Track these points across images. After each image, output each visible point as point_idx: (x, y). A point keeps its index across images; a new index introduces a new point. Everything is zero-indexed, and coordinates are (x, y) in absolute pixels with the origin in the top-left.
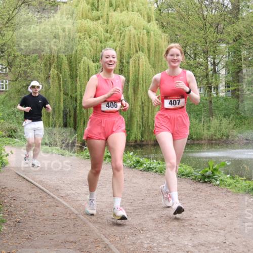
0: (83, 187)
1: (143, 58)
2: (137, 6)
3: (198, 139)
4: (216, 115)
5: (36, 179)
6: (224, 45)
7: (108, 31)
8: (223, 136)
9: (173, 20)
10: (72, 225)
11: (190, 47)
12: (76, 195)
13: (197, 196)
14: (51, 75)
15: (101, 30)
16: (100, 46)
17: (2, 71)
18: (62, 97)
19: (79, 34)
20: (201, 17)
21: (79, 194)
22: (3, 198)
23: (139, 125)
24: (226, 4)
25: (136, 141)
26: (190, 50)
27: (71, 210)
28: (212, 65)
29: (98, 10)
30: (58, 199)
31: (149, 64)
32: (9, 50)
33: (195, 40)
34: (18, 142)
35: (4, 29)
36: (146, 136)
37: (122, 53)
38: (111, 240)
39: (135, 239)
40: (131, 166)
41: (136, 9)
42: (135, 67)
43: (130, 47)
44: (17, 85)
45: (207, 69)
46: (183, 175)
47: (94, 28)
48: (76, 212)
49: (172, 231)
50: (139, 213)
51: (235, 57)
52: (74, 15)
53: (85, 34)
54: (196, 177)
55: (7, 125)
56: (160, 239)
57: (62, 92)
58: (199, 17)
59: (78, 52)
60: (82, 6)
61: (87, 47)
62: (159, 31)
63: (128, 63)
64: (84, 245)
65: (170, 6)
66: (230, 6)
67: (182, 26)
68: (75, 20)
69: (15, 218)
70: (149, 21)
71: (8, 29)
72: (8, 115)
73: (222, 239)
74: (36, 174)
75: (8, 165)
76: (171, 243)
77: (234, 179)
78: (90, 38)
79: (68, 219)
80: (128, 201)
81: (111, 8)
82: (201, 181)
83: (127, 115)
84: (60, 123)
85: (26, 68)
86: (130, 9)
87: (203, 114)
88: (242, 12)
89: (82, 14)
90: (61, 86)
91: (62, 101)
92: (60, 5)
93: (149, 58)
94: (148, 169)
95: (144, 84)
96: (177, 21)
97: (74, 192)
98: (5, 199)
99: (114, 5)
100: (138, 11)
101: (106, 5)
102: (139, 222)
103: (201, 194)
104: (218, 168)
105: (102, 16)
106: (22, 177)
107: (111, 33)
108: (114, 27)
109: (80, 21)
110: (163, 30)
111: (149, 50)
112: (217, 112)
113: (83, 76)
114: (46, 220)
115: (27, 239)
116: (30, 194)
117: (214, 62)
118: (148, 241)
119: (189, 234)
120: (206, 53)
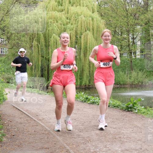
0: (53, 114)
1: (90, 34)
2: (86, 3)
3: (124, 85)
4: (135, 70)
5: (24, 108)
6: (139, 27)
7: (68, 18)
8: (139, 82)
9: (108, 11)
10: (46, 137)
11: (118, 28)
12: (49, 119)
13: (124, 119)
14: (34, 45)
15: (64, 17)
16: (63, 27)
17: (4, 43)
18: (40, 59)
19: (50, 20)
20: (125, 10)
21: (50, 119)
22: (4, 120)
23: (87, 76)
24: (140, 2)
25: (86, 86)
26: (118, 30)
27: (45, 128)
28: (132, 39)
29: (62, 6)
30: (38, 121)
31: (93, 38)
32: (8, 30)
33: (122, 24)
34: (13, 86)
35: (5, 17)
36: (92, 83)
37: (77, 31)
38: (71, 147)
39: (85, 146)
40: (83, 101)
41: (85, 5)
42: (85, 40)
43: (82, 28)
44: (13, 51)
45: (129, 41)
46: (115, 107)
47: (59, 16)
48: (49, 129)
49: (109, 141)
50: (88, 130)
51: (146, 34)
52: (48, 9)
53: (54, 20)
54: (123, 108)
55: (6, 76)
56: (101, 147)
57: (40, 55)
58: (124, 10)
59: (50, 31)
60: (52, 4)
61: (55, 28)
62: (100, 18)
63: (80, 37)
64: (53, 150)
65: (106, 3)
66: (142, 3)
67: (114, 15)
68: (48, 11)
69: (11, 133)
70: (93, 12)
71: (7, 17)
72: (7, 69)
73: (140, 146)
74: (24, 106)
75: (7, 100)
76: (107, 149)
77: (146, 109)
78: (57, 22)
79: (44, 133)
80: (81, 123)
81: (70, 4)
82: (126, 111)
83: (80, 69)
84: (39, 74)
85: (18, 40)
86: (82, 5)
87: (127, 69)
88: (150, 6)
89: (53, 8)
90: (40, 52)
91: (40, 61)
92: (39, 2)
93: (93, 35)
94: (93, 103)
95: (91, 50)
96: (110, 12)
97: (47, 117)
98: (5, 121)
99: (72, 2)
100: (86, 6)
101: (67, 2)
102: (88, 136)
103: (126, 118)
104: (136, 102)
105: (64, 9)
106: (15, 107)
107: (70, 20)
108: (72, 16)
109: (51, 12)
110: (102, 18)
111: (93, 30)
112: (135, 68)
113: (53, 46)
114: (30, 134)
115: (19, 146)
116: (21, 118)
117: (133, 37)
118: (94, 148)
119: (119, 143)
120: (128, 31)
